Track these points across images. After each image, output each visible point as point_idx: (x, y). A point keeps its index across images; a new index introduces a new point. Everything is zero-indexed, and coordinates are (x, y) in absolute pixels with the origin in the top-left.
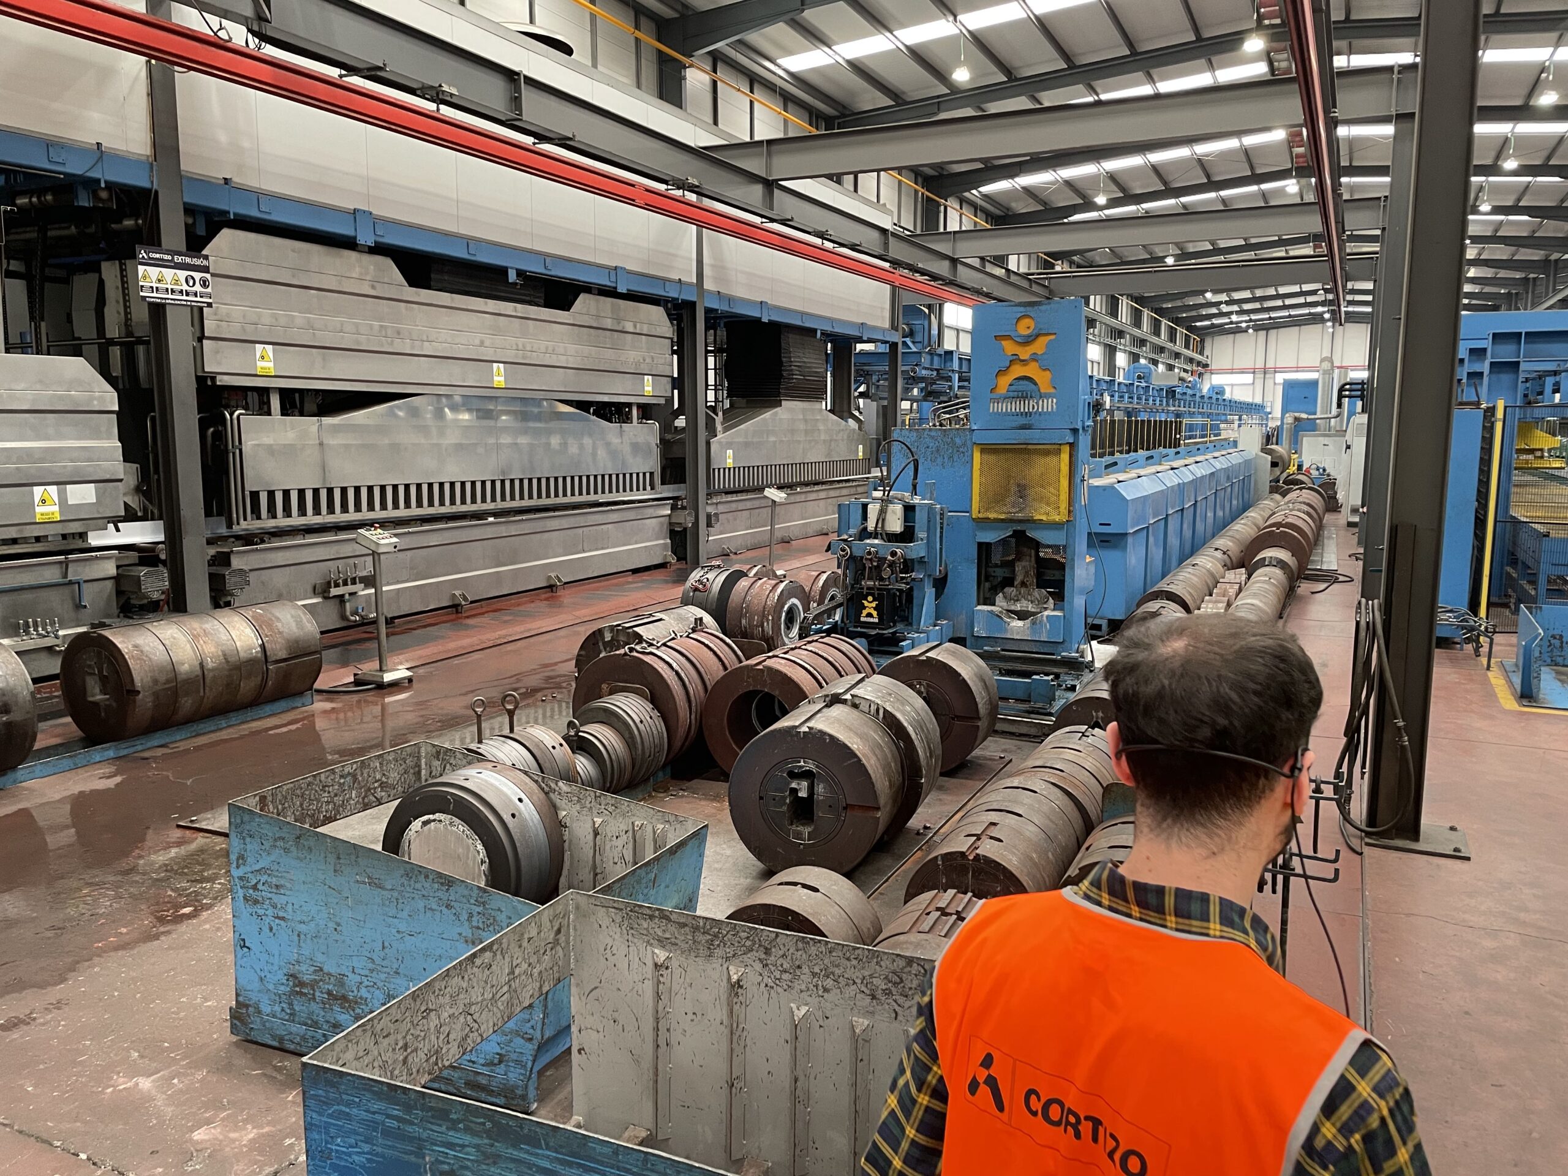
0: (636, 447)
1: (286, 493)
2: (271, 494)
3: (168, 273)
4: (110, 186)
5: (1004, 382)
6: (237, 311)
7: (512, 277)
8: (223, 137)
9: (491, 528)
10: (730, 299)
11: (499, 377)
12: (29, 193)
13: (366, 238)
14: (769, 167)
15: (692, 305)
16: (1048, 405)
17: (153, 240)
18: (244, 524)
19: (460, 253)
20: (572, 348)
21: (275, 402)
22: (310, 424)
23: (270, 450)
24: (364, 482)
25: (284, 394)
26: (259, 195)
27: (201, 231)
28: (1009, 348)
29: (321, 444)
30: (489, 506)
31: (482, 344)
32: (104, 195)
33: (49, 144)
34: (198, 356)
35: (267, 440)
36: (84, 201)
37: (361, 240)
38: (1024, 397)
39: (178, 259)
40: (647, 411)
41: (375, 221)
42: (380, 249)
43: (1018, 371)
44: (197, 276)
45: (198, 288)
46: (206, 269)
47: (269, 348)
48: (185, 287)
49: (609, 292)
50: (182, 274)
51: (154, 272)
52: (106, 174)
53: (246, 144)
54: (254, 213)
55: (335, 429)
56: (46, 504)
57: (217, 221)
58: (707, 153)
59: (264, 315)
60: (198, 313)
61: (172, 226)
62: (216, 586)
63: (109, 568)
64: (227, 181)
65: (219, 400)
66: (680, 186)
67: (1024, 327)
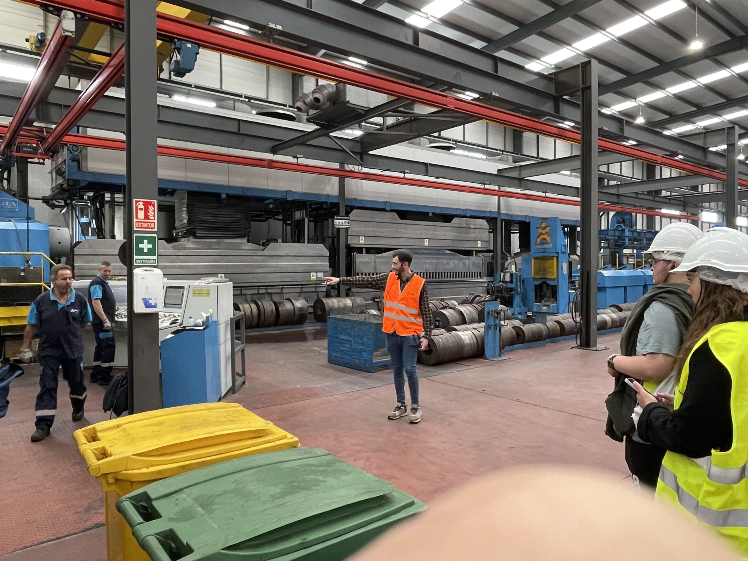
0: (474, 264)
3: (341, 221)
4: (330, 203)
5: (539, 240)
6: (356, 229)
8: (354, 189)
11: (426, 243)
12: (314, 205)
13: (389, 208)
14: (520, 174)
15: (496, 219)
16: (550, 246)
17: (338, 214)
19: (415, 210)
20: (451, 234)
21: (364, 251)
22: (372, 256)
23: (362, 263)
25: (366, 248)
26: (362, 201)
27: (349, 210)
28: (540, 230)
29: (375, 262)
31: (421, 234)
32: (329, 205)
33: (318, 195)
34: (347, 240)
35: (362, 260)
36: (325, 206)
37: (387, 209)
38: (543, 244)
39: (343, 218)
40: (479, 252)
41: (391, 204)
42: (392, 211)
43: (542, 237)
44: (347, 221)
45: (347, 224)
46: (349, 219)
47: (363, 237)
48: (344, 224)
49: (465, 216)
50: (344, 221)
51: (338, 221)
52: (329, 200)
53: (359, 189)
54: (360, 205)
55: (379, 258)
56: (313, 276)
57: (352, 208)
58: (496, 172)
59: (363, 229)
60: (347, 230)
61: (342, 210)
62: (347, 295)
63: (325, 289)
64: (355, 199)
65: (351, 250)
66: (484, 184)
67: (544, 225)
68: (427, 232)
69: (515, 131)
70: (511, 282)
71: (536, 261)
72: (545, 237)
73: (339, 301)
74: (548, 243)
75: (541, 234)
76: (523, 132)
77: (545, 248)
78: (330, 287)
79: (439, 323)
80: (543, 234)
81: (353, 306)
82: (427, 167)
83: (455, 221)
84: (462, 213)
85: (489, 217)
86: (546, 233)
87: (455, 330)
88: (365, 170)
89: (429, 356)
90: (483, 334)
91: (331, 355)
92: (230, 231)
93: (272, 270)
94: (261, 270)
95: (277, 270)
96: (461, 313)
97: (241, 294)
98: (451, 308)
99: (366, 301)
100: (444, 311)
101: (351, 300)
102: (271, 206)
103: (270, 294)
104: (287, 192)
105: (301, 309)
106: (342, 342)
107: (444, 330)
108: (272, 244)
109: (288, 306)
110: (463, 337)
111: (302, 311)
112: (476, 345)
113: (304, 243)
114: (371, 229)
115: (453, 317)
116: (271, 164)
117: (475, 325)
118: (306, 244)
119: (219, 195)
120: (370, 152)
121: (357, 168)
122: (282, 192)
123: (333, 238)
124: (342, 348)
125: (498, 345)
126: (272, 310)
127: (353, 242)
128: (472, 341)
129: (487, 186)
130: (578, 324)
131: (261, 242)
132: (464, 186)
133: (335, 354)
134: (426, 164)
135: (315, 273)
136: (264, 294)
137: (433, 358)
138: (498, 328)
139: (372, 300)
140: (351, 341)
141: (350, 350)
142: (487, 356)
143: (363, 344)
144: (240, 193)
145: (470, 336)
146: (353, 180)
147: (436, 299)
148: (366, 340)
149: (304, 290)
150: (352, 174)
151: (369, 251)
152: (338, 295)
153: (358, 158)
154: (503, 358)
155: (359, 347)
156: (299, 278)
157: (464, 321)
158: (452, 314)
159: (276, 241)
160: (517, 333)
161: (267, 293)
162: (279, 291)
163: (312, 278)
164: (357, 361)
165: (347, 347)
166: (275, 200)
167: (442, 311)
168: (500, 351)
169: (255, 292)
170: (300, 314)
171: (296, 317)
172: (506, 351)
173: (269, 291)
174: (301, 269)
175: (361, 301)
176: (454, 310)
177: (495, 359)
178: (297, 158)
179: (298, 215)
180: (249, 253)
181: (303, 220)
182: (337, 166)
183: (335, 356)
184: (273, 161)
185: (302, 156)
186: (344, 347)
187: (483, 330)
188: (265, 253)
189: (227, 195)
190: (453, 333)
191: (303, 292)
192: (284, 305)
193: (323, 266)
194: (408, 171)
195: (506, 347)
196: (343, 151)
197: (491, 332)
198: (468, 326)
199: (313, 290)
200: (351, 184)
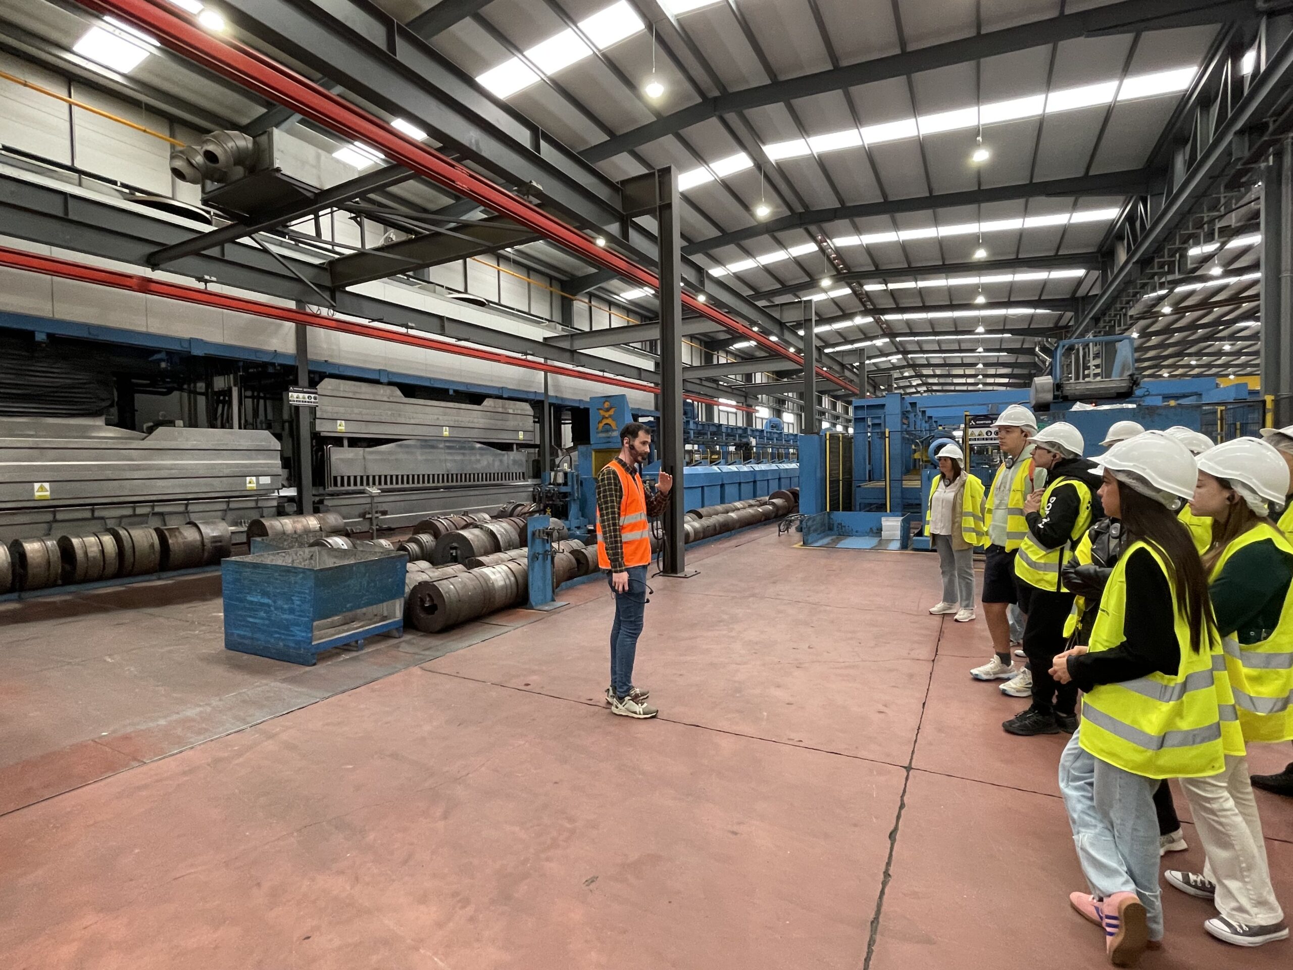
0: (515, 462)
1: (349, 477)
2: (342, 478)
3: (301, 395)
4: (280, 365)
5: (601, 425)
6: (329, 409)
7: (451, 392)
8: (325, 346)
9: (442, 493)
10: (562, 399)
11: (446, 432)
12: (254, 368)
13: (384, 379)
14: (572, 345)
15: (542, 402)
17: (295, 383)
18: (330, 489)
19: (427, 384)
20: (482, 421)
21: (346, 443)
22: (359, 451)
23: (342, 460)
24: (383, 473)
25: (350, 439)
26: (339, 366)
27: (317, 379)
28: (602, 413)
29: (364, 458)
30: (441, 484)
31: (438, 419)
32: (279, 368)
33: (257, 351)
34: (313, 425)
35: (342, 457)
36: (271, 370)
37: (382, 381)
38: (607, 431)
39: (305, 390)
40: (521, 446)
41: (388, 373)
42: (390, 384)
43: (605, 421)
44: (313, 396)
45: (313, 400)
46: (316, 393)
47: (343, 422)
48: (307, 400)
49: (500, 397)
50: (307, 395)
51: (295, 395)
52: (276, 361)
53: (335, 347)
54: (337, 372)
55: (370, 453)
56: (251, 483)
57: (322, 376)
58: (541, 340)
59: (342, 410)
60: (313, 410)
61: (303, 379)
62: (316, 511)
63: (275, 503)
64: (326, 361)
65: (321, 442)
66: (526, 354)
67: (607, 405)
68: (446, 418)
69: (563, 298)
70: (565, 484)
71: (598, 454)
72: (609, 421)
73: (294, 522)
74: (613, 430)
75: (604, 418)
76: (573, 300)
77: (609, 437)
78: (285, 500)
79: (456, 553)
80: (607, 418)
81: (320, 527)
82: (444, 322)
83: (487, 402)
84: (496, 392)
85: (533, 400)
86: (610, 416)
87: (481, 564)
88: (338, 316)
89: (430, 616)
90: (525, 568)
91: (232, 634)
92: (60, 403)
93: (165, 473)
94: (136, 475)
95: (174, 473)
96: (492, 534)
97: (93, 518)
98: (476, 527)
99: (344, 518)
100: (464, 533)
101: (319, 520)
102: (163, 365)
103: (162, 514)
104: (190, 341)
105: (216, 540)
106: (254, 608)
107: (460, 566)
108: (161, 430)
109: (190, 535)
110: (492, 577)
111: (220, 541)
112: (514, 586)
113: (231, 427)
114: (357, 410)
115: (478, 541)
116: (145, 286)
117: (513, 553)
118: (236, 429)
119: (32, 334)
120: (348, 289)
121: (324, 312)
122: (180, 340)
123: (291, 423)
124: (251, 620)
125: (550, 583)
126: (152, 546)
127: (323, 428)
128: (508, 581)
129: (530, 358)
130: (660, 542)
131: (145, 426)
132: (499, 355)
133: (238, 632)
134: (441, 318)
135: (254, 479)
136: (147, 515)
137: (438, 619)
138: (549, 557)
139: (360, 516)
140: (269, 606)
141: (267, 622)
142: (533, 604)
143: (292, 611)
144: (84, 334)
145: (503, 574)
146: (322, 331)
147: (455, 513)
148: (298, 603)
149: (232, 505)
150: (318, 320)
151: (354, 442)
152: (300, 512)
153: (327, 295)
154: (558, 603)
155: (285, 616)
156: (219, 486)
157: (495, 546)
158: (477, 536)
159: (171, 423)
160: (578, 560)
161: (154, 514)
162: (182, 509)
163: (248, 485)
164: (281, 644)
165: (262, 618)
166: (170, 353)
167: (461, 532)
168: (553, 591)
169: (128, 512)
170: (216, 547)
171: (206, 554)
172: (562, 590)
173: (157, 509)
174: (227, 472)
175: (336, 519)
176: (482, 529)
177: (547, 608)
178: (206, 282)
179: (220, 383)
180: (110, 444)
181: (230, 390)
182: (292, 305)
183: (239, 635)
184: (150, 280)
185: (214, 279)
186: (256, 618)
187: (526, 560)
188: (147, 443)
189: (50, 336)
190: (476, 571)
191: (231, 509)
192: (180, 533)
193: (272, 466)
194: (413, 325)
195: (563, 584)
196: (299, 280)
197: (537, 565)
198: (501, 555)
199: (252, 504)
200: (319, 337)
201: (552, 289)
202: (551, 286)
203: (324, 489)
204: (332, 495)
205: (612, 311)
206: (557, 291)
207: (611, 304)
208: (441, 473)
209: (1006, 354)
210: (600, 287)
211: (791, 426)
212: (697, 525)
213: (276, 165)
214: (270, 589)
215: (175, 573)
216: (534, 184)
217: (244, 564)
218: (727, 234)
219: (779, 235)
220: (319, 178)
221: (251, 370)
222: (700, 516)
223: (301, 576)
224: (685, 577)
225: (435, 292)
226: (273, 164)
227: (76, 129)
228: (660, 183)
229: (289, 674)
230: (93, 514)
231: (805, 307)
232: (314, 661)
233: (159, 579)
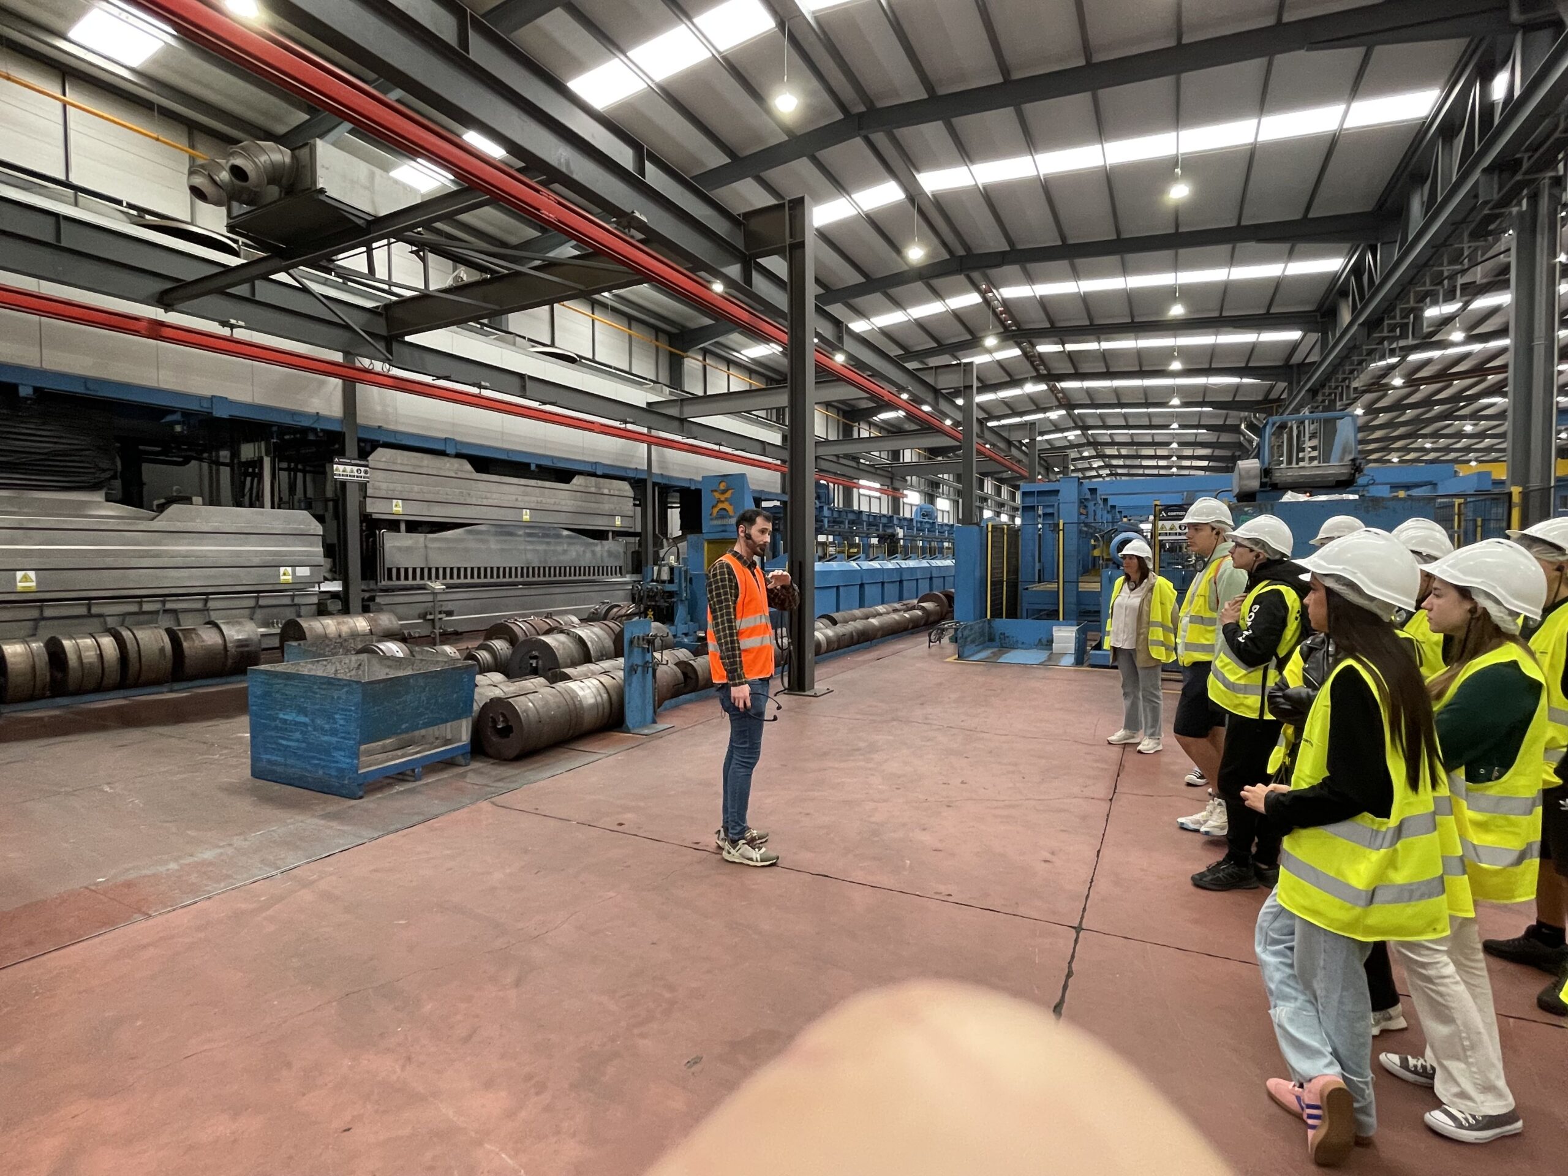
0: (610, 553)
1: (406, 570)
2: (398, 570)
3: (349, 468)
4: (322, 430)
5: (715, 511)
6: (384, 486)
7: (533, 467)
8: (379, 408)
9: (520, 591)
10: (669, 478)
11: (526, 516)
12: (290, 434)
13: (450, 450)
14: (681, 412)
15: (644, 481)
17: (342, 453)
18: (383, 583)
19: (504, 457)
20: (569, 502)
21: (403, 527)
22: (420, 537)
23: (399, 549)
24: (449, 565)
25: (408, 523)
26: (395, 433)
27: (368, 448)
28: (717, 495)
29: (426, 547)
30: (519, 579)
31: (517, 500)
32: (321, 434)
33: (294, 414)
34: (362, 505)
35: (397, 544)
36: (311, 437)
37: (448, 452)
38: (722, 517)
39: (353, 462)
40: (618, 534)
41: (456, 443)
42: (459, 456)
43: (721, 506)
44: (363, 469)
45: (363, 474)
46: (366, 466)
47: (400, 501)
48: (356, 474)
49: (593, 475)
50: (355, 468)
51: (341, 467)
52: (319, 426)
53: (390, 410)
54: (393, 441)
55: (433, 540)
56: (286, 575)
57: (375, 445)
58: (644, 406)
59: (399, 487)
60: (363, 486)
61: (351, 447)
62: (366, 610)
63: (315, 600)
64: (380, 427)
65: (373, 526)
66: (626, 422)
67: (722, 486)
68: (526, 498)
69: (671, 354)
70: (671, 581)
71: (711, 546)
72: (725, 505)
73: (339, 624)
74: (730, 517)
75: (719, 501)
76: (683, 358)
77: (725, 525)
78: (328, 596)
79: (537, 663)
80: (722, 502)
81: (371, 630)
82: (525, 382)
83: (577, 481)
84: (589, 469)
85: (634, 478)
86: (727, 500)
87: (567, 677)
88: (395, 372)
89: (504, 741)
90: (620, 682)
91: (261, 760)
92: (46, 473)
93: (179, 562)
94: (145, 562)
95: (192, 561)
96: (581, 641)
97: (90, 615)
98: (562, 632)
99: (400, 619)
100: (547, 639)
101: (369, 621)
102: (178, 428)
103: (174, 612)
104: (212, 399)
105: (241, 644)
106: (286, 727)
107: (542, 680)
108: (174, 508)
109: (209, 638)
110: (581, 693)
111: (247, 646)
112: (607, 705)
113: (262, 507)
114: (417, 488)
115: (564, 649)
116: (156, 330)
117: (606, 664)
118: (268, 509)
119: (14, 387)
120: (408, 339)
121: (378, 366)
122: (200, 398)
123: (336, 502)
124: (284, 742)
125: (651, 701)
126: (162, 650)
127: (374, 508)
128: (599, 699)
129: (630, 426)
130: (786, 653)
131: (155, 503)
132: (593, 423)
133: (268, 757)
134: (522, 376)
135: (289, 569)
136: (157, 612)
137: (512, 744)
138: (650, 670)
139: (419, 618)
140: (305, 725)
141: (304, 745)
142: (630, 726)
143: (334, 732)
144: (80, 389)
145: (594, 690)
146: (375, 390)
147: (536, 615)
148: (342, 722)
149: (262, 602)
150: (368, 376)
151: (413, 527)
152: (346, 611)
153: (381, 346)
154: (660, 726)
155: (326, 738)
156: (248, 578)
157: (585, 656)
158: (563, 643)
159: (187, 500)
160: (685, 674)
161: (165, 611)
162: (199, 605)
163: (282, 578)
164: (321, 772)
165: (298, 741)
166: (187, 414)
167: (543, 638)
168: (655, 712)
169: (134, 608)
170: (242, 653)
171: (230, 661)
172: (665, 709)
173: (169, 606)
174: (256, 561)
175: (390, 620)
176: (568, 634)
177: (646, 731)
178: (232, 327)
179: (248, 451)
180: (113, 524)
181: (261, 460)
182: (338, 357)
183: (269, 762)
184: (162, 324)
185: (241, 323)
186: (287, 740)
187: (621, 673)
188: (156, 525)
189: (36, 390)
190: (561, 685)
191: (261, 607)
192: (197, 634)
193: (308, 554)
194: (487, 384)
195: (666, 702)
196: (347, 327)
197: (636, 679)
198: (592, 667)
199: (287, 601)
200: (370, 396)
201: (657, 343)
202: (657, 340)
203: (376, 583)
204: (386, 590)
205: (731, 372)
206: (664, 346)
207: (730, 363)
208: (519, 565)
209: (1205, 431)
210: (716, 342)
211: (946, 515)
212: (830, 633)
213: (320, 185)
214: (308, 705)
215: (190, 684)
216: (637, 214)
217: (276, 675)
218: (872, 279)
219: (935, 282)
220: (373, 202)
221: (287, 437)
222: (834, 622)
223: (345, 689)
224: (815, 696)
225: (514, 344)
226: (314, 182)
227: (72, 134)
228: (790, 215)
229: (332, 808)
230: (89, 610)
231: (964, 370)
232: (361, 793)
233: (172, 691)
